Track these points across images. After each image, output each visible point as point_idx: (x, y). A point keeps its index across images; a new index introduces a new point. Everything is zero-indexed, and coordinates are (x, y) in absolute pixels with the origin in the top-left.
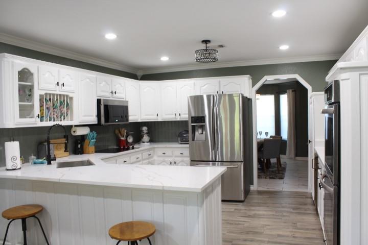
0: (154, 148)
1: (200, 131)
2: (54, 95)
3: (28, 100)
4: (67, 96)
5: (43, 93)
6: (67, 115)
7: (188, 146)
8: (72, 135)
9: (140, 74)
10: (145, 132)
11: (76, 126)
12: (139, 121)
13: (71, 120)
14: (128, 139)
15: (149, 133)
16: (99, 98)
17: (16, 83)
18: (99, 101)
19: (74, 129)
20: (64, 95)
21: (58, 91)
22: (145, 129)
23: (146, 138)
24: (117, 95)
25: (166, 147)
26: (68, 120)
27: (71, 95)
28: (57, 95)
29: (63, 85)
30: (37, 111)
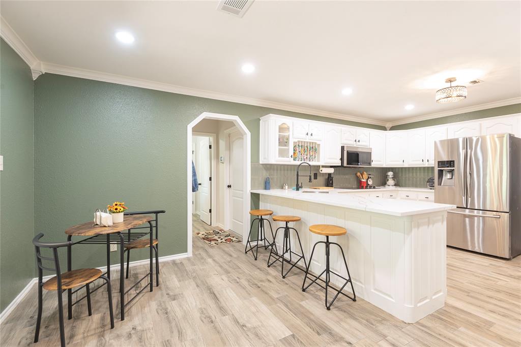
0: (398, 190)
1: (449, 176)
2: (305, 142)
3: (285, 146)
4: (315, 143)
5: (296, 140)
6: (315, 157)
7: (433, 191)
8: (320, 173)
9: (388, 125)
10: (391, 176)
11: (323, 167)
12: (384, 166)
13: (319, 161)
14: (369, 182)
15: (394, 178)
16: (343, 145)
17: (277, 134)
18: (343, 148)
19: (321, 169)
20: (313, 143)
21: (308, 139)
22: (390, 174)
23: (391, 182)
24: (360, 143)
25: (410, 191)
26: (315, 161)
27: (318, 143)
28: (307, 142)
29: (312, 135)
30: (291, 152)
